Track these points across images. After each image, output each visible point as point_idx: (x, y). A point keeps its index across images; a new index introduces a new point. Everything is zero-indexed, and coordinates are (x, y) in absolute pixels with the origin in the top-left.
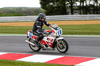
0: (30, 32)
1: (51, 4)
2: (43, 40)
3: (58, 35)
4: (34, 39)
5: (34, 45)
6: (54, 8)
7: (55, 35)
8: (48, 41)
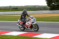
0: (19, 20)
1: (54, 3)
2: (26, 24)
3: (33, 22)
4: (21, 24)
5: (21, 27)
6: (55, 6)
7: (31, 21)
8: (28, 25)
